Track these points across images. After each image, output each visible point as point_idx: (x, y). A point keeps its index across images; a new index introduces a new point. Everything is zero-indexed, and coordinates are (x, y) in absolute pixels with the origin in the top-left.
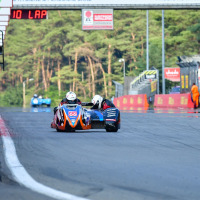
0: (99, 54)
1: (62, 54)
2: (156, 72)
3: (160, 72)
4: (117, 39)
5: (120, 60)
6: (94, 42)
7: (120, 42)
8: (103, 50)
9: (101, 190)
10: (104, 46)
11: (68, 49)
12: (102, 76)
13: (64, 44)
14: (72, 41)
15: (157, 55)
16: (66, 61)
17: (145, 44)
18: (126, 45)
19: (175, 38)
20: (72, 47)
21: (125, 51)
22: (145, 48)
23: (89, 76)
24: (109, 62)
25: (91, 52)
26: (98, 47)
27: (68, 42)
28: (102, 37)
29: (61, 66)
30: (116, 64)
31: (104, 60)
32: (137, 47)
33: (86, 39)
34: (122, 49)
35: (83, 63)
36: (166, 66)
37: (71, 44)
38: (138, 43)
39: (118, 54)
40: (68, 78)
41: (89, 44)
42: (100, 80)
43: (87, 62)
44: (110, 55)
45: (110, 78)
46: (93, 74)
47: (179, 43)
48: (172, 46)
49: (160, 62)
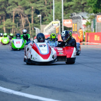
0: (27, 12)
1: (6, 12)
2: (59, 22)
3: (61, 22)
4: (37, 4)
5: (38, 16)
6: (24, 6)
7: (38, 5)
8: (29, 10)
9: (29, 87)
10: (29, 7)
11: (9, 9)
12: (28, 25)
13: (7, 7)
14: (11, 5)
15: (59, 12)
16: (8, 16)
17: (52, 6)
18: (42, 7)
19: (69, 3)
20: (12, 8)
21: (41, 10)
22: (52, 8)
23: (21, 25)
24: (32, 17)
25: (22, 11)
26: (26, 8)
27: (9, 5)
28: (28, 3)
29: (6, 19)
30: (36, 18)
31: (29, 16)
32: (48, 8)
33: (19, 4)
34: (40, 9)
35: (18, 17)
36: (64, 19)
37: (11, 7)
38: (48, 6)
39: (37, 12)
40: (9, 26)
41: (21, 7)
42: (27, 27)
43: (20, 17)
44: (32, 13)
45: (33, 26)
46: (23, 24)
47: (71, 6)
48: (68, 7)
49: (61, 16)
